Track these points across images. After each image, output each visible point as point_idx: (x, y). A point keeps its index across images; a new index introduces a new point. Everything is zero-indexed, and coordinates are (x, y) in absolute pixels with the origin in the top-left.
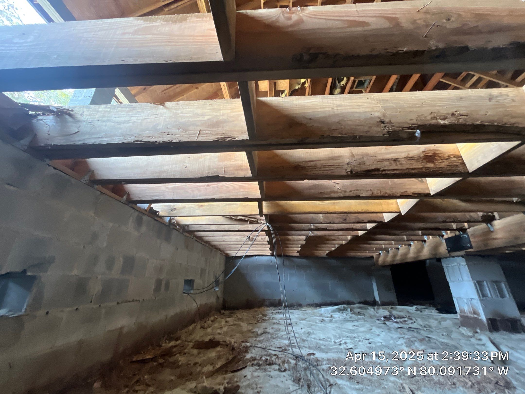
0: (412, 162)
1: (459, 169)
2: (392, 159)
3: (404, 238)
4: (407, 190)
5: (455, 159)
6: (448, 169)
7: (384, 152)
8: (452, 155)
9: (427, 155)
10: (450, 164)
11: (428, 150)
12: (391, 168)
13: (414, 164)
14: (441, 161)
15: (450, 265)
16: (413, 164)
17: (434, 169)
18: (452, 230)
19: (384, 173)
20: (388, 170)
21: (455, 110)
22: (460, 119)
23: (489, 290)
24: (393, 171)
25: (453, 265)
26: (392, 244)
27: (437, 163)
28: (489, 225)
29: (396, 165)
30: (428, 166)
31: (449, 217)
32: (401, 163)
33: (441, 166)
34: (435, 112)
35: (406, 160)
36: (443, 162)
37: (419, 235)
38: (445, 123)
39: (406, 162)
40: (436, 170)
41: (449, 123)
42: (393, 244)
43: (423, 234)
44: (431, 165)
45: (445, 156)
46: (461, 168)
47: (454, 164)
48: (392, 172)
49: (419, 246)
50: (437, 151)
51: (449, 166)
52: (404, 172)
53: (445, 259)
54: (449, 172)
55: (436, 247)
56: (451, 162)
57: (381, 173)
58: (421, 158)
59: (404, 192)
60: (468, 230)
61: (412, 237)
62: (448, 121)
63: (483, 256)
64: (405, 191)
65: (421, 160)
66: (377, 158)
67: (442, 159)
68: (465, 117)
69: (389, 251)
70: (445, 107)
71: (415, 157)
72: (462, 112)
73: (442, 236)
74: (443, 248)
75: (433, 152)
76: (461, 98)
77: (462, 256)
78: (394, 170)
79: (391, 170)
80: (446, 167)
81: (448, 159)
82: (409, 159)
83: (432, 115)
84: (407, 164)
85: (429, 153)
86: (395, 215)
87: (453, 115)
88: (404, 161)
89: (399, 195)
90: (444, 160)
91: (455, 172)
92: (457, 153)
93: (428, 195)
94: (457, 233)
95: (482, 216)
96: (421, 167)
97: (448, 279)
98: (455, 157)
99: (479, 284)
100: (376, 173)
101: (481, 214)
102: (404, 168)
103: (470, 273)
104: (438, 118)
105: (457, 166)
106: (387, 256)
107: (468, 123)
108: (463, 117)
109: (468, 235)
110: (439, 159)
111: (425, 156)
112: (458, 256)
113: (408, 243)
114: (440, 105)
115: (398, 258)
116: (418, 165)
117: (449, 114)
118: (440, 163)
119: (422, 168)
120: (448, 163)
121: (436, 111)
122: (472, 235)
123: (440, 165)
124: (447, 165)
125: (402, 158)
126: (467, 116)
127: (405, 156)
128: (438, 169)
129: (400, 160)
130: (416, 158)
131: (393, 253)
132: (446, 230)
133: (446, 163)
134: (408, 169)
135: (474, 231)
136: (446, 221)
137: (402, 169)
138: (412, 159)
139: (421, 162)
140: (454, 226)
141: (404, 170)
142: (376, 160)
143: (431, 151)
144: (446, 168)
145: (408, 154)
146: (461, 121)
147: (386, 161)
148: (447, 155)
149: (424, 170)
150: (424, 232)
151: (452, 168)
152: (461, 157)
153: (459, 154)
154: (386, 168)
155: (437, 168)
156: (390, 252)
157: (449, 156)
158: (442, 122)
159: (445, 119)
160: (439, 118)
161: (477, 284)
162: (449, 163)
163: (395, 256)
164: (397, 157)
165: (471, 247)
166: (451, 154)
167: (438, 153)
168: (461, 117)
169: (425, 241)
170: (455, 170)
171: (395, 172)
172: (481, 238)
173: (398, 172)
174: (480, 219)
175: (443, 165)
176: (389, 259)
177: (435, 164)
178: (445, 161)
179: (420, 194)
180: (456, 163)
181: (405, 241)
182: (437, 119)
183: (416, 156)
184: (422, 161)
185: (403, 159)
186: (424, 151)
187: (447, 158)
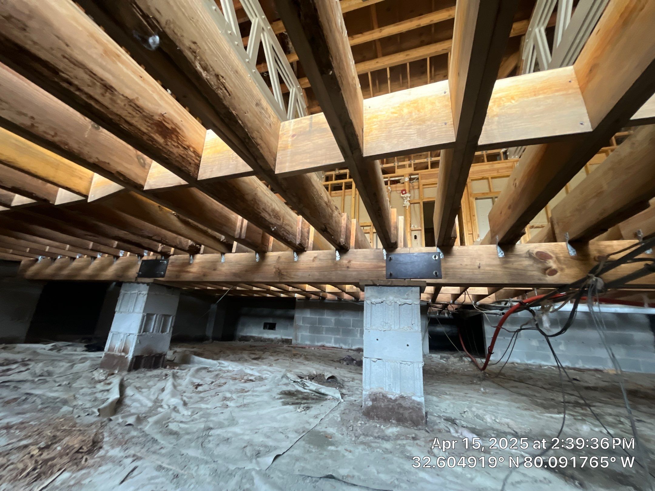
0: (134, 113)
1: (189, 168)
2: (102, 80)
3: (88, 245)
4: (111, 163)
5: (193, 155)
6: (177, 159)
7: (95, 56)
8: (193, 148)
9: (163, 122)
10: (184, 156)
11: (169, 119)
12: (86, 89)
13: (136, 119)
14: (176, 144)
15: (129, 292)
16: (133, 117)
17: (161, 148)
18: (155, 252)
19: (65, 85)
20: (79, 89)
21: (222, 74)
22: (221, 89)
23: (155, 324)
24: (87, 98)
25: (133, 292)
26: (64, 249)
27: (169, 143)
28: (192, 257)
29: (103, 95)
30: (155, 137)
31: (158, 235)
32: (114, 98)
33: (171, 150)
34: (200, 48)
35: (126, 102)
36: (178, 148)
37: (112, 247)
38: (201, 73)
39: (125, 105)
40: (163, 151)
41: (207, 79)
42: (67, 249)
43: (119, 248)
44: (160, 140)
45: (185, 143)
46: (192, 169)
47: (189, 159)
48: (84, 97)
49: (107, 262)
50: (180, 129)
51: (180, 157)
52: (110, 116)
53: (128, 284)
54: (177, 164)
55: (126, 268)
56: (186, 155)
57: (56, 80)
58: (153, 120)
59: (105, 163)
60: (171, 257)
61: (102, 248)
62: (207, 75)
63: (169, 287)
64: (107, 161)
65: (151, 122)
66: (68, 50)
67: (178, 143)
68: (227, 94)
69: (55, 259)
70: (216, 59)
71: (144, 111)
72: (227, 85)
73: (142, 256)
74: (134, 271)
75: (174, 127)
76: (237, 72)
77: (148, 284)
78: (91, 97)
79: (86, 94)
80: (177, 155)
81: (184, 148)
82: (133, 105)
83: (193, 46)
84: (124, 109)
85: (168, 123)
86: (77, 198)
87: (217, 76)
88: (122, 101)
89: (91, 161)
90: (180, 146)
91: (183, 168)
92: (199, 151)
93: (139, 188)
94: (159, 257)
95: (191, 246)
96: (145, 131)
97: (117, 309)
98: (194, 152)
99: (147, 318)
100: (46, 72)
101: (190, 242)
102: (115, 110)
103: (146, 304)
104: (198, 58)
105: (190, 163)
106: (48, 265)
107: (224, 102)
108: (225, 91)
109: (168, 262)
110: (175, 140)
111: (161, 122)
112: (143, 283)
113: (93, 254)
114: (212, 48)
115: (65, 272)
116: (141, 125)
117: (214, 70)
118: (174, 146)
119: (144, 133)
120: (182, 152)
121: (202, 48)
122: (172, 263)
123: (172, 148)
124: (180, 155)
125: (123, 95)
126: (230, 95)
127: (130, 97)
128: (166, 151)
129: (116, 93)
130: (144, 113)
131: (62, 263)
132: (150, 250)
133: (181, 151)
134: (120, 116)
135: (176, 260)
136: (151, 237)
137: (108, 108)
138: (137, 108)
139: (149, 124)
140: (160, 247)
141: (112, 113)
142: (65, 52)
143: (173, 123)
144: (177, 157)
145: (137, 98)
146: (219, 92)
147: (86, 73)
148: (187, 143)
149: (145, 138)
150: (121, 244)
151: (183, 161)
152: (200, 157)
153: (200, 153)
154: (76, 82)
155: (165, 148)
156: (57, 261)
157: (189, 147)
158: (199, 68)
159: (205, 69)
160: (199, 60)
161: (145, 317)
162: (184, 154)
163: (61, 268)
164: (114, 86)
165: (163, 276)
166: (193, 146)
167: (178, 133)
168: (224, 89)
169: (118, 257)
170: (185, 167)
171: (93, 103)
172: (177, 269)
173: (97, 107)
174: (187, 248)
175: (175, 150)
176: (49, 270)
177: (166, 142)
178: (182, 149)
179: (129, 180)
180: (191, 159)
181: (87, 249)
182: (195, 57)
183: (148, 112)
184: (151, 124)
185: (121, 97)
186: (163, 115)
187: (186, 147)
